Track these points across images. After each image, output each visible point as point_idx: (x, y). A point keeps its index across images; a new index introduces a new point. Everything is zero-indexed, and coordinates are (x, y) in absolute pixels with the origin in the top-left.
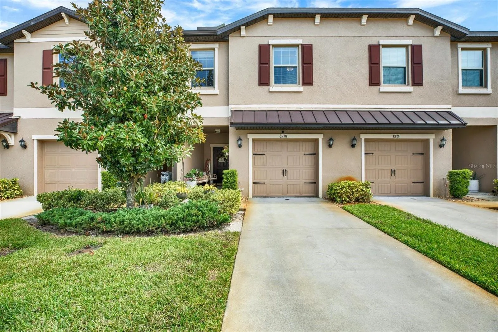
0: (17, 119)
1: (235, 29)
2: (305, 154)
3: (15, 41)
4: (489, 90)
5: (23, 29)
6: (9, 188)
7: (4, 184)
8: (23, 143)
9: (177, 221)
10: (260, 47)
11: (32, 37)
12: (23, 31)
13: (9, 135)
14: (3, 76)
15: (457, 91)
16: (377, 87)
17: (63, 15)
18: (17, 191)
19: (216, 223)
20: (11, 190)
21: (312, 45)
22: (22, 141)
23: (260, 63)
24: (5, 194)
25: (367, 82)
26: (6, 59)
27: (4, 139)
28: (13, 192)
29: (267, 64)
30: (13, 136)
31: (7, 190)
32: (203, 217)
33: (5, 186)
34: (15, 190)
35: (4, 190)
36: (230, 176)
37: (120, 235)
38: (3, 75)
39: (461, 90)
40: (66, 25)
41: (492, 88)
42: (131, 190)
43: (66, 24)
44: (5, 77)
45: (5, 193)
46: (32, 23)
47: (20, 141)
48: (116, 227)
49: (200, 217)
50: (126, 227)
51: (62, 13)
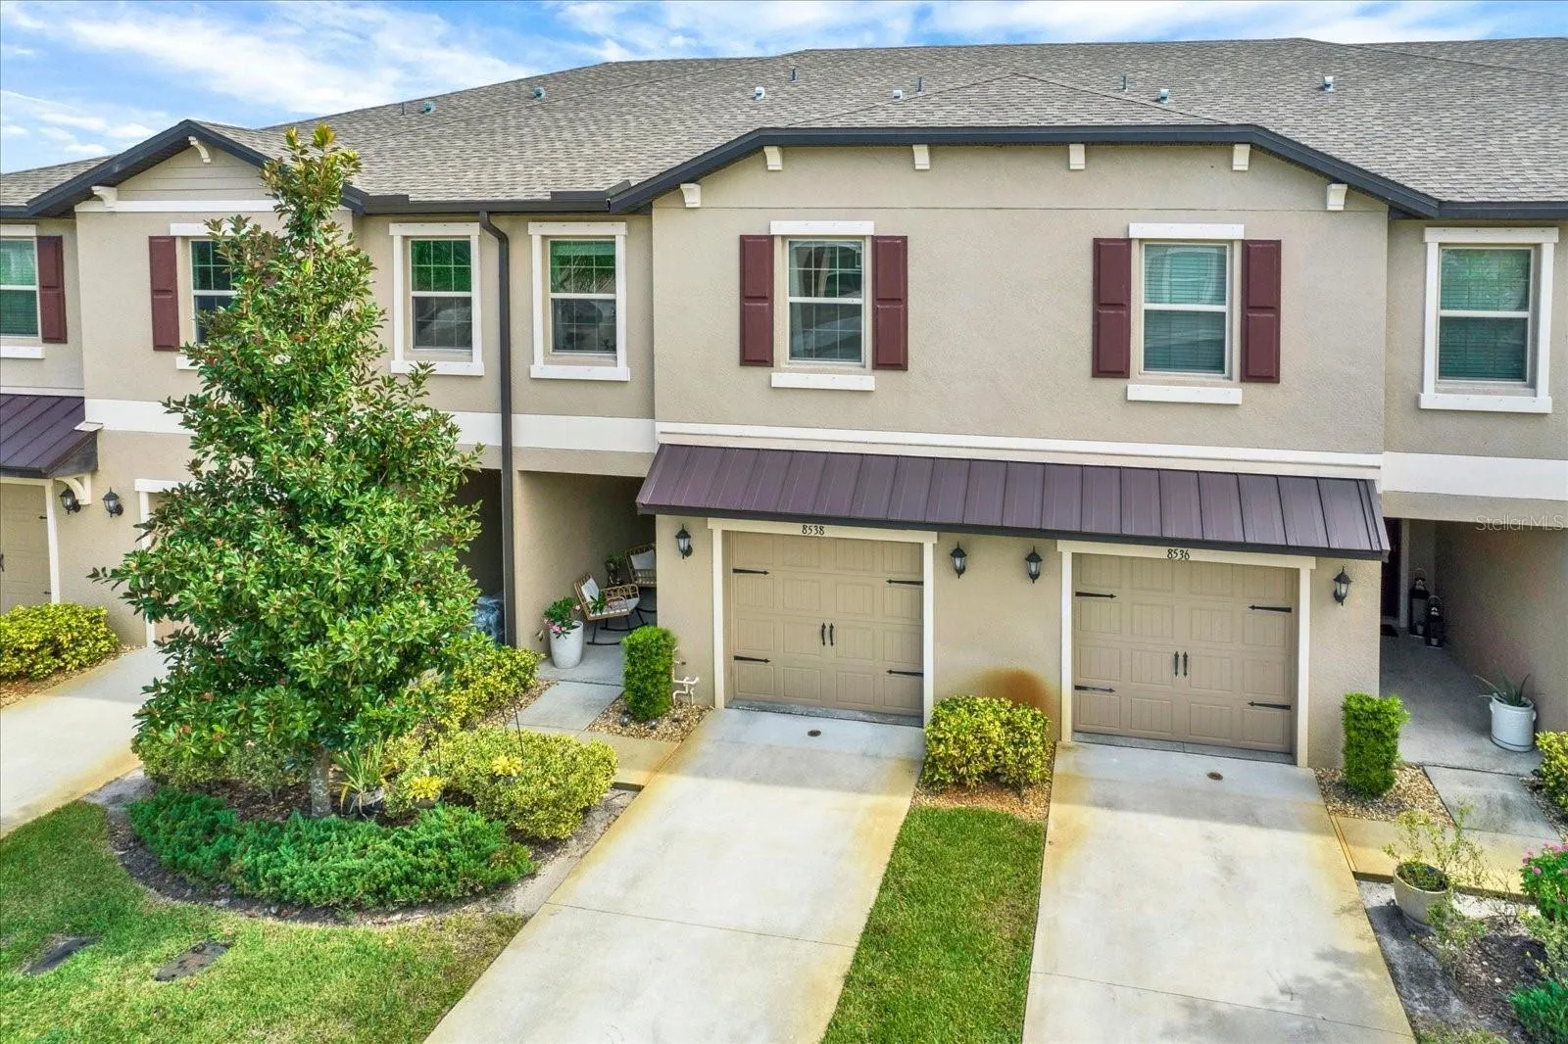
0: (95, 433)
1: (667, 185)
2: (890, 582)
3: (78, 208)
4: (1541, 401)
5: (96, 185)
6: (84, 638)
7: (70, 630)
8: (112, 503)
9: (389, 884)
10: (746, 242)
11: (119, 199)
12: (94, 188)
13: (77, 479)
14: (57, 287)
15: (1417, 399)
16: (1120, 383)
17: (193, 140)
18: (103, 642)
19: (481, 887)
20: (87, 644)
21: (904, 239)
22: (111, 496)
23: (746, 296)
24: (74, 657)
25: (1086, 364)
26: (60, 239)
27: (64, 489)
28: (94, 645)
29: (765, 298)
30: (87, 479)
31: (80, 645)
32: (450, 875)
33: (72, 636)
34: (97, 640)
35: (71, 646)
36: (642, 657)
37: (275, 906)
38: (54, 284)
39: (1430, 399)
40: (206, 163)
41: (1555, 391)
42: (318, 773)
43: (205, 161)
44: (61, 289)
45: (73, 653)
46: (117, 169)
47: (104, 499)
48: (266, 889)
49: (443, 876)
50: (285, 891)
51: (191, 138)
